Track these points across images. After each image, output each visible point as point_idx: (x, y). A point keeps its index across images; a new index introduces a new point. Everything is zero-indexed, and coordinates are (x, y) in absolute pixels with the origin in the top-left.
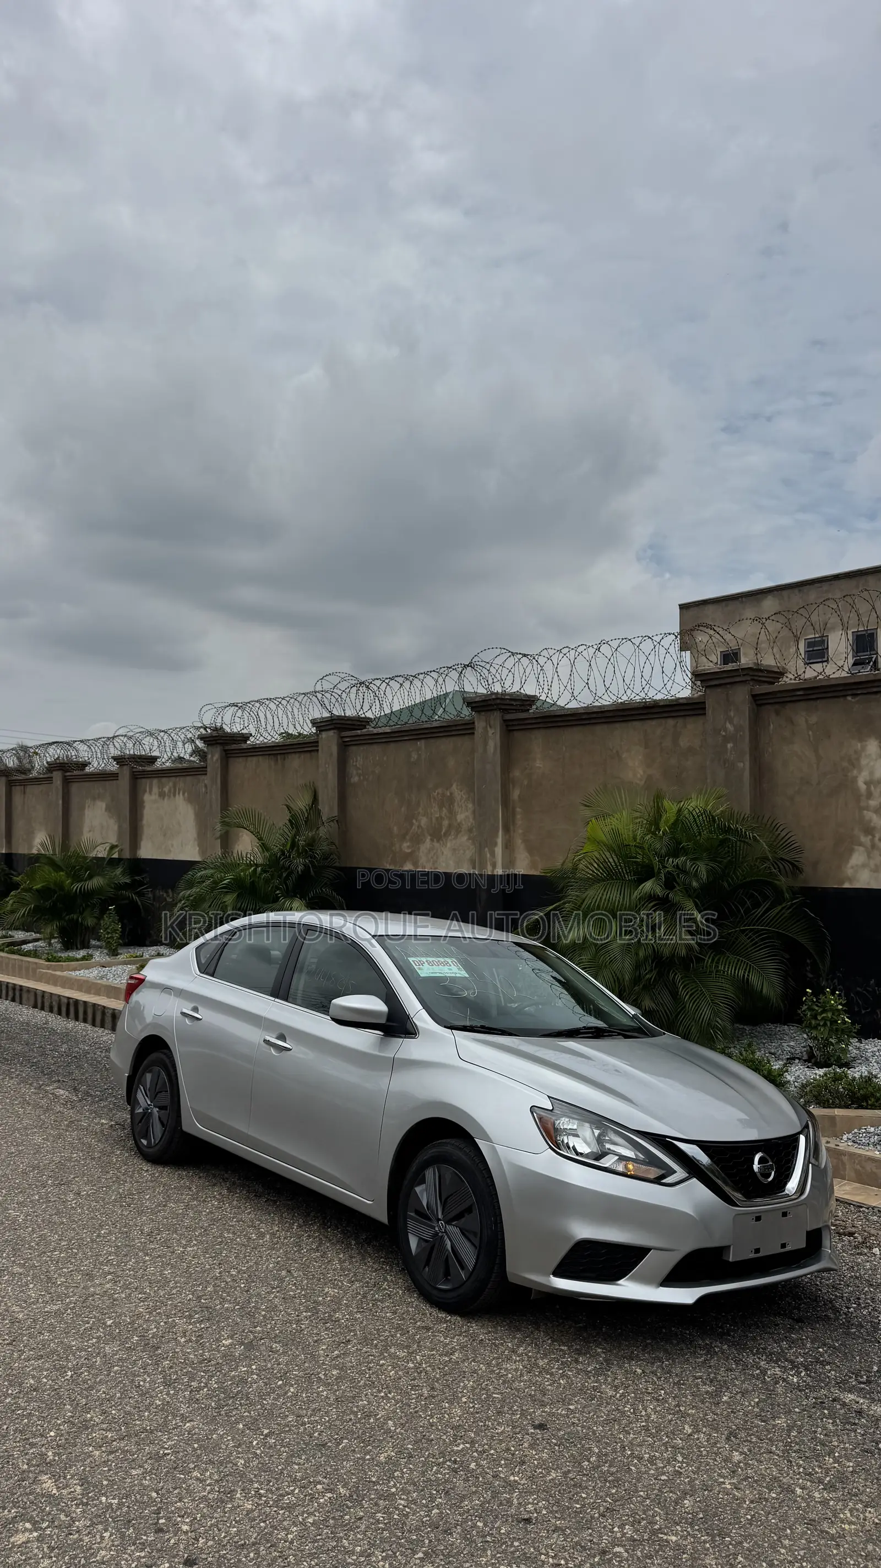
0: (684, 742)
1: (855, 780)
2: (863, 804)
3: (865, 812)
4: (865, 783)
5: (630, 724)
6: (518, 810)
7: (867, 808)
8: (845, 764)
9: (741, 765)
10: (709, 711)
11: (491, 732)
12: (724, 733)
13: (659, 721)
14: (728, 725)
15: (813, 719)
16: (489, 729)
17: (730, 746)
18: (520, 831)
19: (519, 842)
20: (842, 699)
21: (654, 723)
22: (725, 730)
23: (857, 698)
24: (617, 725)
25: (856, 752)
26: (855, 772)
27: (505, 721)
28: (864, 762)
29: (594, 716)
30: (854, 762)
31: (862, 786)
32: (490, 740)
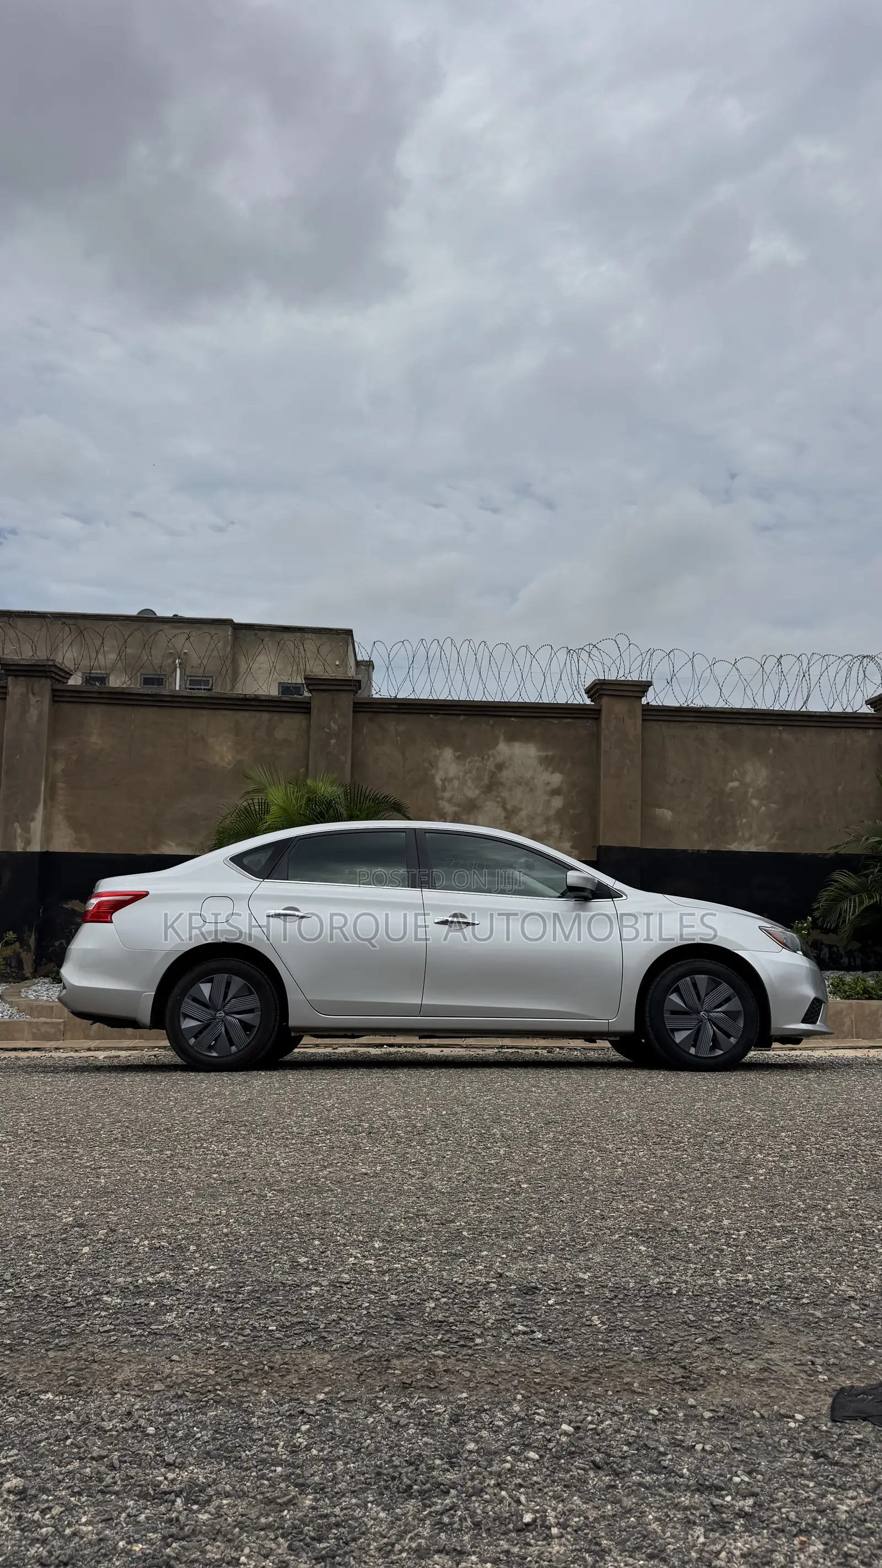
0: (279, 734)
1: (433, 777)
2: (439, 795)
3: (440, 801)
4: (442, 780)
5: (217, 712)
6: (61, 785)
7: (442, 799)
8: (426, 765)
9: (343, 758)
10: (314, 712)
11: (33, 700)
12: (328, 731)
13: (253, 713)
14: (332, 725)
15: (402, 728)
16: (30, 695)
17: (333, 741)
18: (62, 807)
19: (59, 818)
20: (426, 716)
21: (246, 714)
22: (329, 728)
23: (439, 716)
24: (204, 712)
25: (435, 756)
26: (433, 771)
27: (53, 690)
28: (441, 764)
29: (180, 699)
30: (433, 764)
31: (438, 781)
32: (32, 708)
